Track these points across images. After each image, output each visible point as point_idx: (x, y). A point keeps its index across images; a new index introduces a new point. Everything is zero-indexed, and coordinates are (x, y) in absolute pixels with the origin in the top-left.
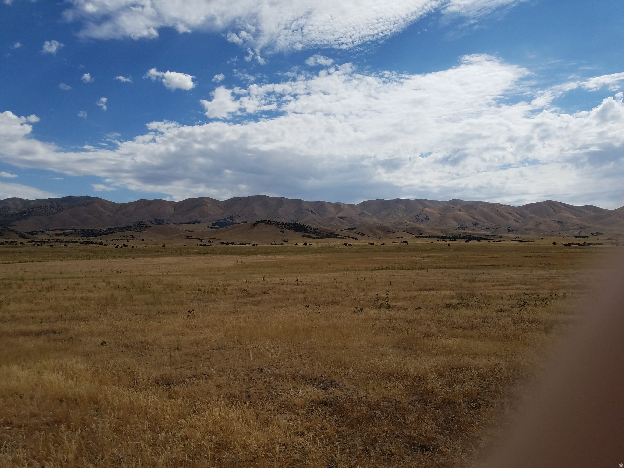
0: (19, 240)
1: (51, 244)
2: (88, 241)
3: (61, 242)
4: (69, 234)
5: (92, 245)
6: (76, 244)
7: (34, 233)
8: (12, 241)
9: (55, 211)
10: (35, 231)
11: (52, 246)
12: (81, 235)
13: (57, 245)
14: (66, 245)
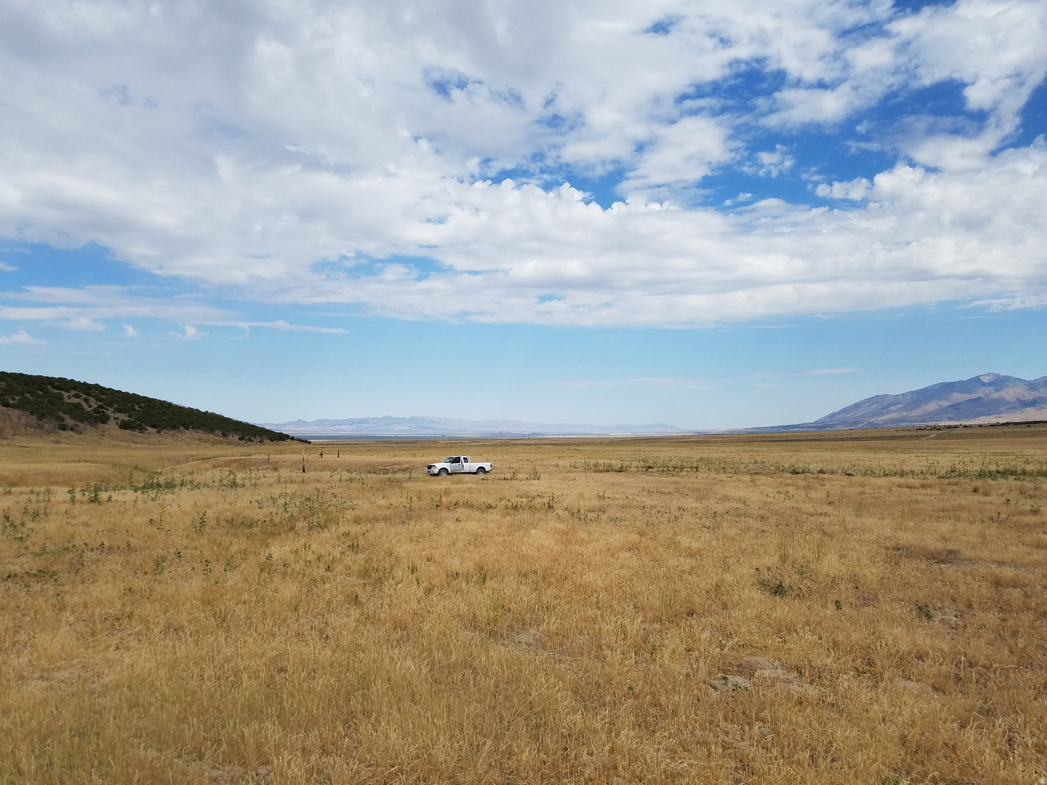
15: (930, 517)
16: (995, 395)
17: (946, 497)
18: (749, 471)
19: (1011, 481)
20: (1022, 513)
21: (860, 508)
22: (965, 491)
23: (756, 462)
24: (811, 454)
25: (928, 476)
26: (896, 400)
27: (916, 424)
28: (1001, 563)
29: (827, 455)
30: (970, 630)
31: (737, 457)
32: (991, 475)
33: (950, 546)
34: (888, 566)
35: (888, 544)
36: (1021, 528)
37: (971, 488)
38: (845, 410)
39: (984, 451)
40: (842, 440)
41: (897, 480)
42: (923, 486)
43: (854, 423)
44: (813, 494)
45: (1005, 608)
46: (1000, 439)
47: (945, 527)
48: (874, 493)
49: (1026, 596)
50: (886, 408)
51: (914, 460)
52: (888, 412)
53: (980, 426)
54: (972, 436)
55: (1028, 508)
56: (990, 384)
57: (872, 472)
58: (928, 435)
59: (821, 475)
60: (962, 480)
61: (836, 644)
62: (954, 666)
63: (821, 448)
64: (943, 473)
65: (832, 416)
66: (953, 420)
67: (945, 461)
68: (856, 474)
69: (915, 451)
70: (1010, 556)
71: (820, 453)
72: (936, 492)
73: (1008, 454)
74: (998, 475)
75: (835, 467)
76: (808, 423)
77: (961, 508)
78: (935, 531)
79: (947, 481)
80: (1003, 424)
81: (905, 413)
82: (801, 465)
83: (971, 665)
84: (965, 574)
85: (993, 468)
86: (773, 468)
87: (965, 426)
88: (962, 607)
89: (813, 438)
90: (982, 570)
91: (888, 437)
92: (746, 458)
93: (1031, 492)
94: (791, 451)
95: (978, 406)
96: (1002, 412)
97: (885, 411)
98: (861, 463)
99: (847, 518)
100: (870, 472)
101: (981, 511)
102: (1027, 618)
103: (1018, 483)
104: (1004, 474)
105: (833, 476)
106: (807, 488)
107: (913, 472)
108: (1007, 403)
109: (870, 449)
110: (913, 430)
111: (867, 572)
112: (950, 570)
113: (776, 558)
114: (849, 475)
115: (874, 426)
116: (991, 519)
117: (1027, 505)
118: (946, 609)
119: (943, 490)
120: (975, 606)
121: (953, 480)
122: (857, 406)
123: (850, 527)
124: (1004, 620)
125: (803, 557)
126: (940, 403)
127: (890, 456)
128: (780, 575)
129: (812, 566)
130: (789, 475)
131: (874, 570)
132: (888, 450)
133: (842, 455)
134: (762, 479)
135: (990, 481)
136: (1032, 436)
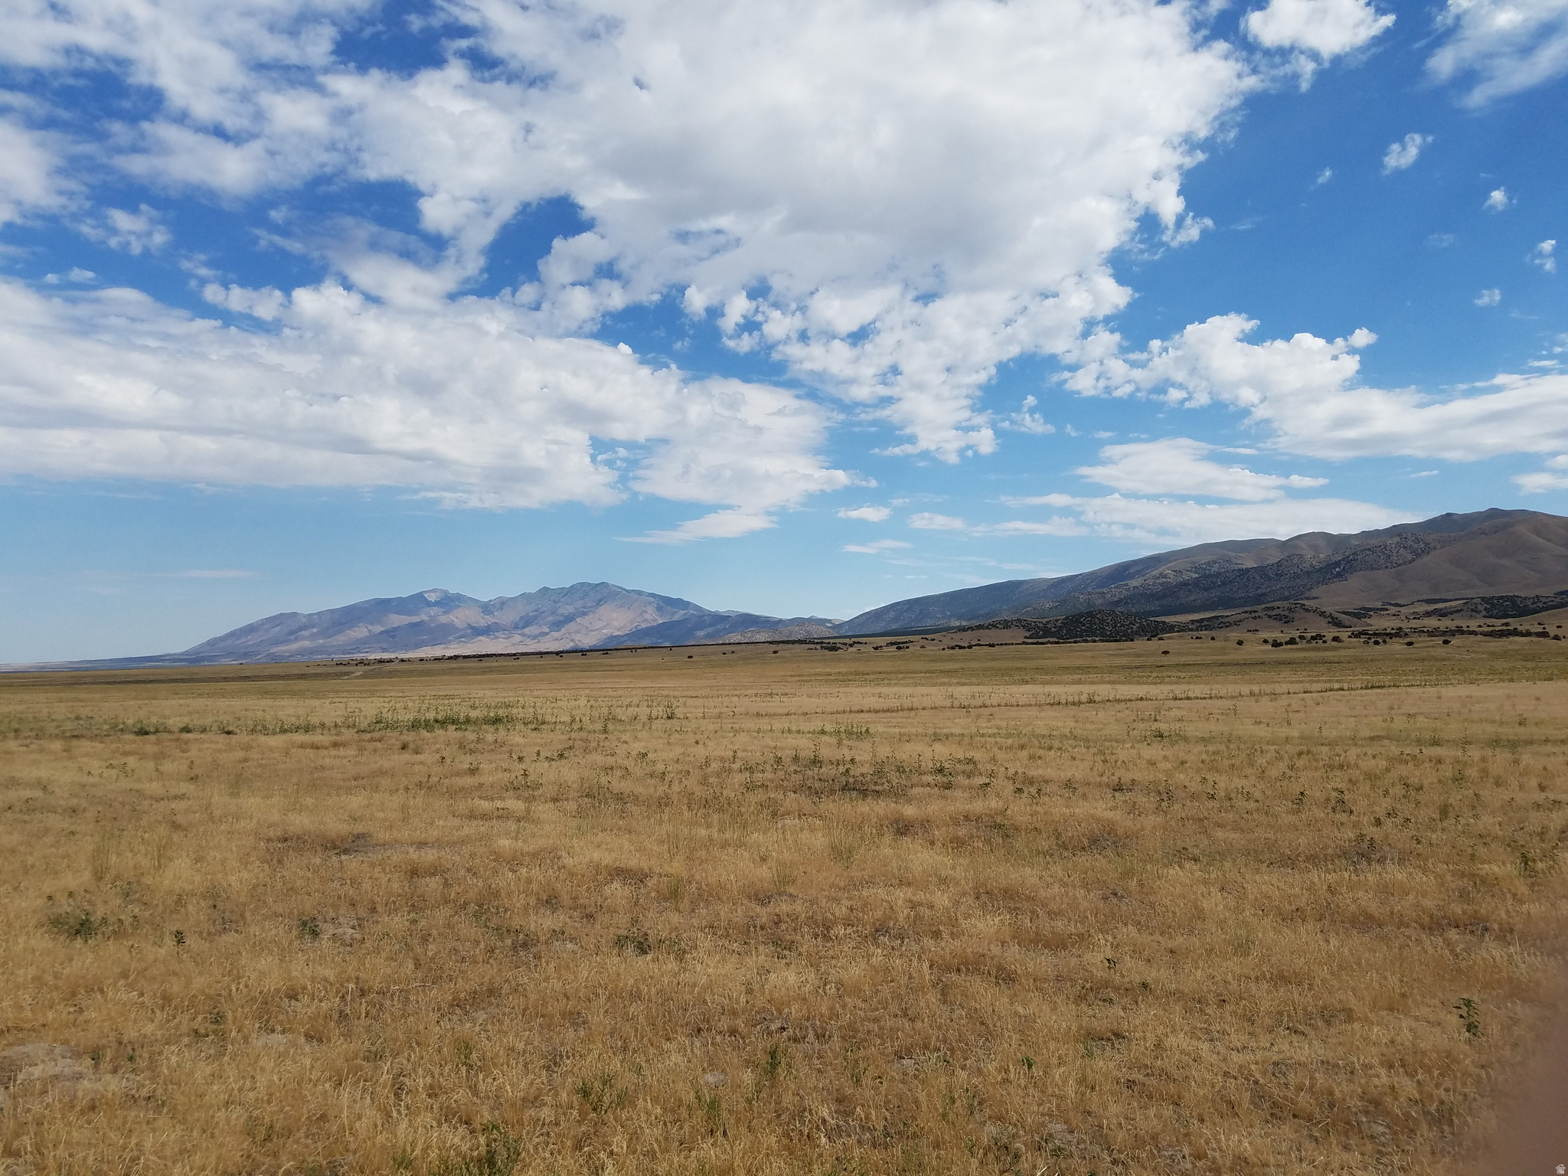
0: (1330, 632)
1: (1408, 640)
2: (1505, 628)
3: (1433, 633)
4: (1451, 613)
5: (1517, 638)
6: (1472, 638)
7: (1362, 613)
8: (1314, 634)
9: (1410, 557)
10: (1364, 609)
11: (1410, 644)
12: (1484, 613)
13: (1422, 641)
14: (1446, 642)
15: (339, 788)
16: (443, 619)
17: (364, 758)
18: (64, 732)
19: (452, 732)
20: (458, 774)
21: (238, 782)
22: (390, 749)
23: (78, 718)
24: (174, 702)
25: (343, 730)
26: (310, 622)
27: (336, 657)
28: (421, 845)
29: (198, 703)
30: (368, 944)
31: (45, 711)
32: (428, 725)
33: (359, 828)
34: (266, 866)
35: (271, 834)
36: (453, 793)
37: (399, 744)
38: (233, 634)
39: (422, 693)
40: (226, 679)
41: (299, 737)
42: (335, 745)
43: (246, 655)
44: (168, 767)
45: (417, 905)
46: (445, 677)
47: (356, 802)
48: (262, 759)
49: (446, 884)
50: (293, 634)
51: (328, 709)
52: (297, 639)
53: (422, 660)
54: (410, 673)
55: (467, 766)
56: (437, 603)
57: (265, 727)
58: (353, 673)
59: (185, 736)
60: (388, 734)
61: (167, 999)
62: (338, 999)
63: (192, 693)
64: (364, 725)
65: (213, 643)
66: (388, 652)
67: (369, 708)
68: (239, 731)
69: (331, 695)
70: (435, 833)
71: (189, 701)
72: (352, 752)
73: (452, 697)
74: (436, 725)
75: (208, 720)
76: (174, 654)
77: (382, 772)
78: (342, 808)
79: (368, 736)
80: (450, 658)
81: (321, 641)
82: (154, 720)
83: (363, 993)
84: (372, 865)
85: (431, 716)
86: (106, 727)
87: (402, 660)
88: (362, 913)
89: (180, 677)
90: (396, 858)
91: (295, 675)
92: (61, 711)
93: (472, 746)
94: (142, 699)
95: (419, 632)
96: (450, 642)
97: (292, 637)
98: (250, 714)
99: (216, 799)
100: (259, 728)
101: (406, 775)
102: (442, 914)
103: (459, 734)
104: (443, 723)
105: (202, 736)
106: (160, 757)
107: (323, 725)
108: (457, 630)
109: (266, 693)
110: (332, 666)
111: (233, 879)
112: (352, 863)
113: (87, 876)
114: (229, 733)
115: (276, 659)
116: (420, 785)
117: (465, 762)
118: (341, 919)
119: (361, 749)
120: (379, 909)
121: (376, 735)
122: (250, 629)
123: (217, 813)
124: (414, 921)
125: (135, 868)
126: (370, 627)
127: (294, 702)
128: (90, 902)
129: (148, 880)
130: (132, 737)
131: (245, 875)
132: (293, 694)
133: (223, 703)
134: (85, 745)
135: (424, 733)
136: (484, 673)
